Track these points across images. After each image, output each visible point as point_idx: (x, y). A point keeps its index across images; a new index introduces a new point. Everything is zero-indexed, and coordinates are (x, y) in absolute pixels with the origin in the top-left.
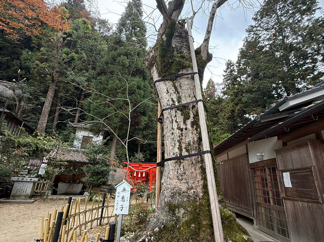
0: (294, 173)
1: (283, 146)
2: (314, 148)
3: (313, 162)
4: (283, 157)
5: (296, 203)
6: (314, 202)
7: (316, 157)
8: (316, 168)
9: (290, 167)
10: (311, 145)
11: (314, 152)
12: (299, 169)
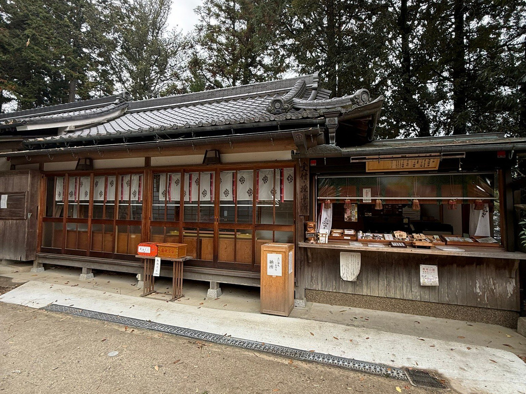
0: (12, 196)
1: (11, 169)
2: (33, 177)
3: (29, 188)
4: (6, 180)
5: (7, 222)
6: (21, 219)
7: (32, 184)
8: (30, 193)
9: (10, 190)
10: (31, 174)
11: (32, 180)
12: (17, 193)
